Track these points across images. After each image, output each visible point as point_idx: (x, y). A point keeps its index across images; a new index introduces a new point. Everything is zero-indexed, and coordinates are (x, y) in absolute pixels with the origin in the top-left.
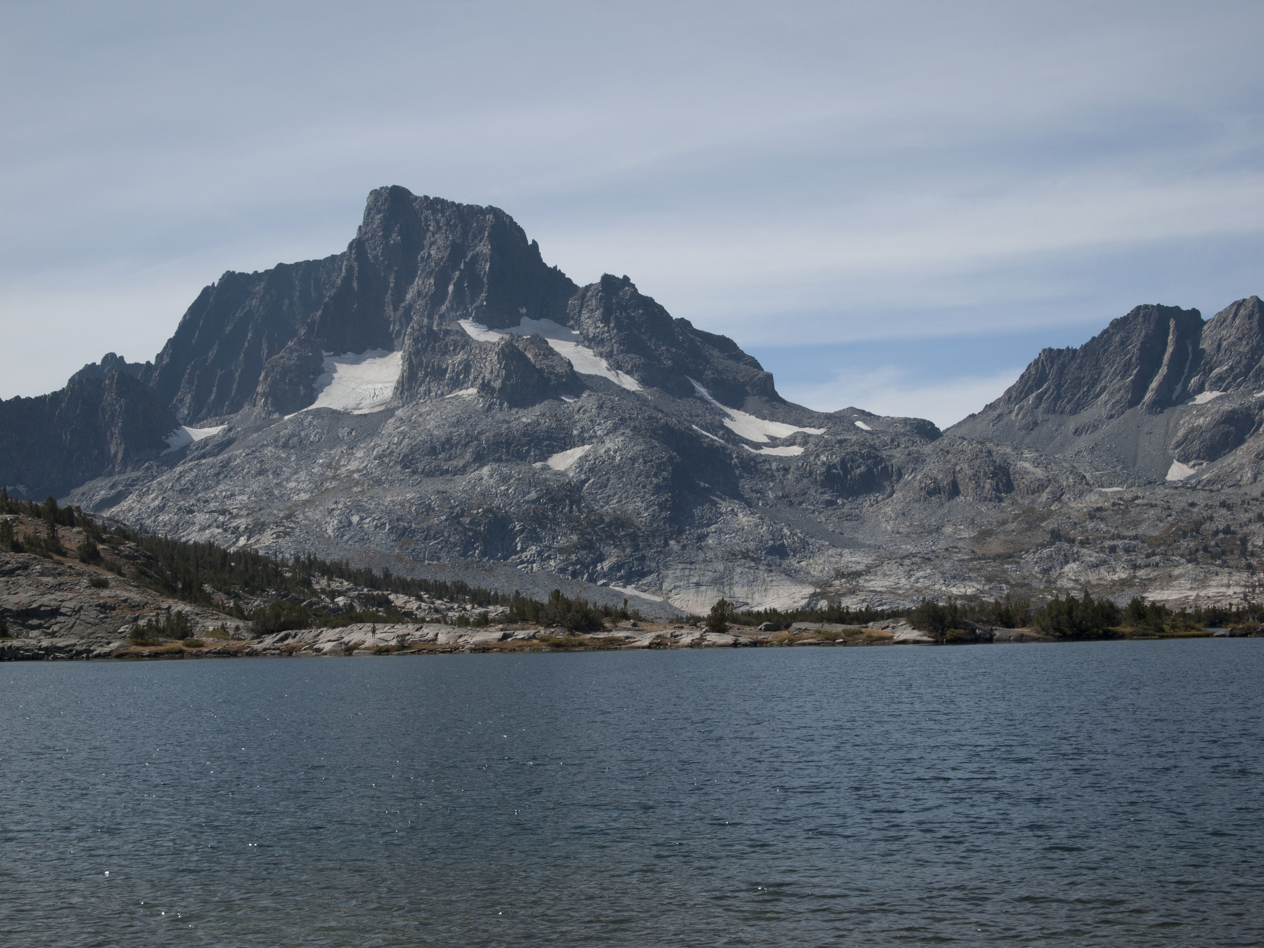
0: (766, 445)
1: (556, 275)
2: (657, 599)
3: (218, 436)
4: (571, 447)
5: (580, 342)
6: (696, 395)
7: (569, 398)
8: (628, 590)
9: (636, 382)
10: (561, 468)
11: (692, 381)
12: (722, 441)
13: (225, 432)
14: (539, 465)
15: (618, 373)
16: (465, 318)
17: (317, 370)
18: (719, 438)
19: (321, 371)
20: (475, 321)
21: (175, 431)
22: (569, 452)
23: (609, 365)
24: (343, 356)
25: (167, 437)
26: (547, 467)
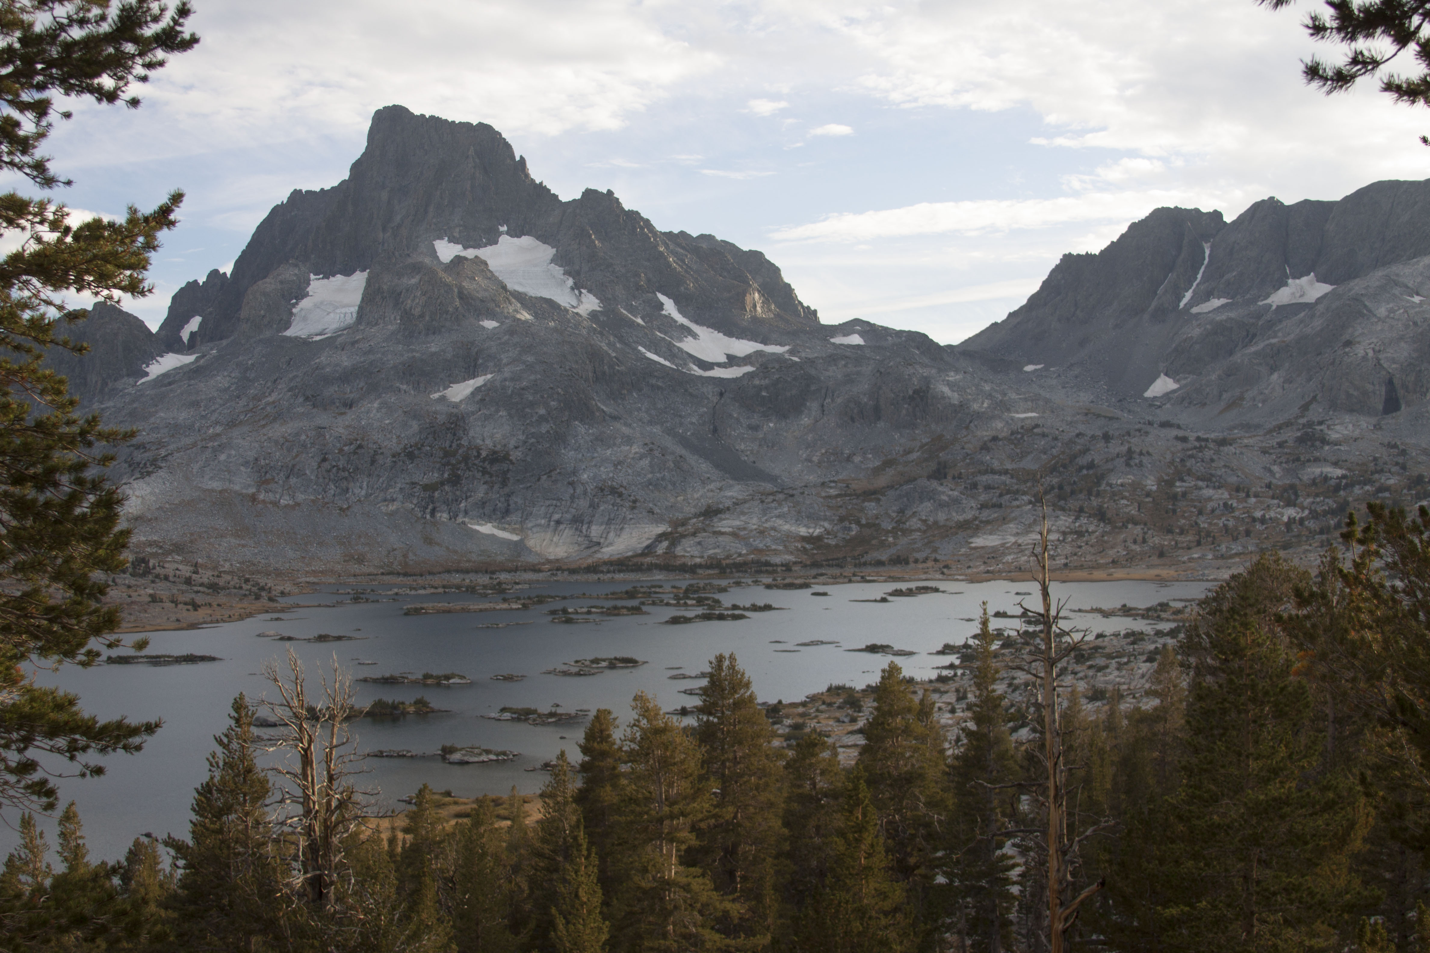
0: (720, 365)
1: (541, 190)
2: (515, 538)
3: (192, 363)
4: (474, 376)
5: (554, 260)
6: (664, 312)
7: (490, 324)
8: (486, 529)
9: (598, 301)
10: (456, 399)
11: (662, 298)
12: (667, 363)
13: (197, 360)
14: (436, 395)
15: (580, 293)
16: (441, 238)
17: (302, 295)
18: (665, 359)
19: (307, 295)
20: (450, 241)
21: (158, 358)
22: (471, 382)
23: (575, 283)
24: (332, 279)
25: (148, 366)
26: (443, 398)
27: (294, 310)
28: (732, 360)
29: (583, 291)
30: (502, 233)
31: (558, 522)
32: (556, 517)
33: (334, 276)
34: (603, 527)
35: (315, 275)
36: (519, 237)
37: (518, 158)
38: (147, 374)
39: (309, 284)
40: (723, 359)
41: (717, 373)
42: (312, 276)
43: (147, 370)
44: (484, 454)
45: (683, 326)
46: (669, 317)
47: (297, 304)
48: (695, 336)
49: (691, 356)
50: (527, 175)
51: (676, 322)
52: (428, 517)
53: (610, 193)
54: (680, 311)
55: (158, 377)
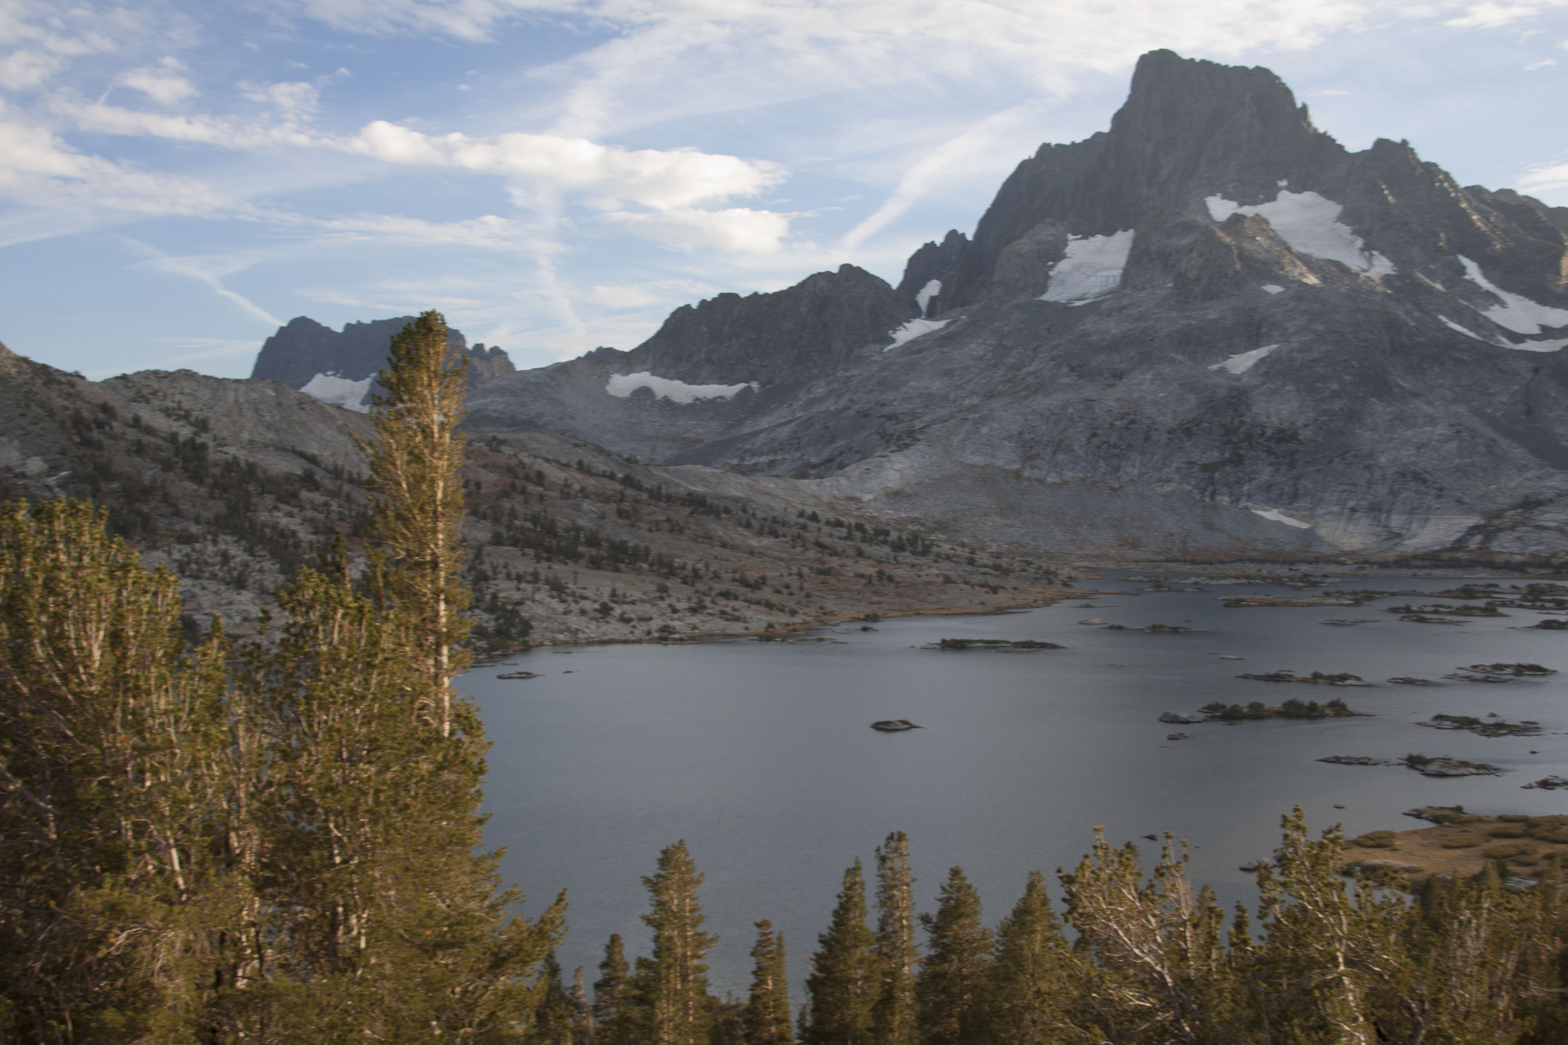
0: (1532, 337)
1: (1325, 141)
2: (1304, 526)
3: (941, 330)
4: (1256, 346)
5: (1341, 218)
6: (1466, 277)
7: (1273, 289)
8: (1272, 515)
9: (1391, 264)
10: (1237, 371)
11: (1465, 261)
12: (1472, 334)
13: (948, 325)
14: (1214, 367)
15: (1372, 255)
16: (1213, 194)
17: (1058, 255)
18: (1471, 330)
19: (1063, 257)
20: (1224, 197)
21: (906, 324)
22: (1254, 353)
23: (1365, 244)
24: (1092, 239)
25: (895, 331)
26: (1222, 371)
27: (1051, 273)
28: (1547, 332)
29: (1375, 253)
30: (1280, 189)
31: (1353, 510)
32: (1351, 504)
33: (1093, 235)
34: (1404, 517)
35: (1074, 234)
36: (1300, 192)
37: (1299, 105)
38: (893, 341)
39: (1066, 245)
40: (1536, 331)
41: (1530, 346)
42: (1070, 237)
43: (894, 336)
44: (1269, 432)
45: (1488, 294)
46: (1472, 282)
47: (1053, 266)
48: (1503, 304)
49: (1499, 327)
50: (1309, 124)
51: (1480, 287)
52: (1207, 500)
53: (1404, 143)
54: (1487, 276)
55: (906, 343)
